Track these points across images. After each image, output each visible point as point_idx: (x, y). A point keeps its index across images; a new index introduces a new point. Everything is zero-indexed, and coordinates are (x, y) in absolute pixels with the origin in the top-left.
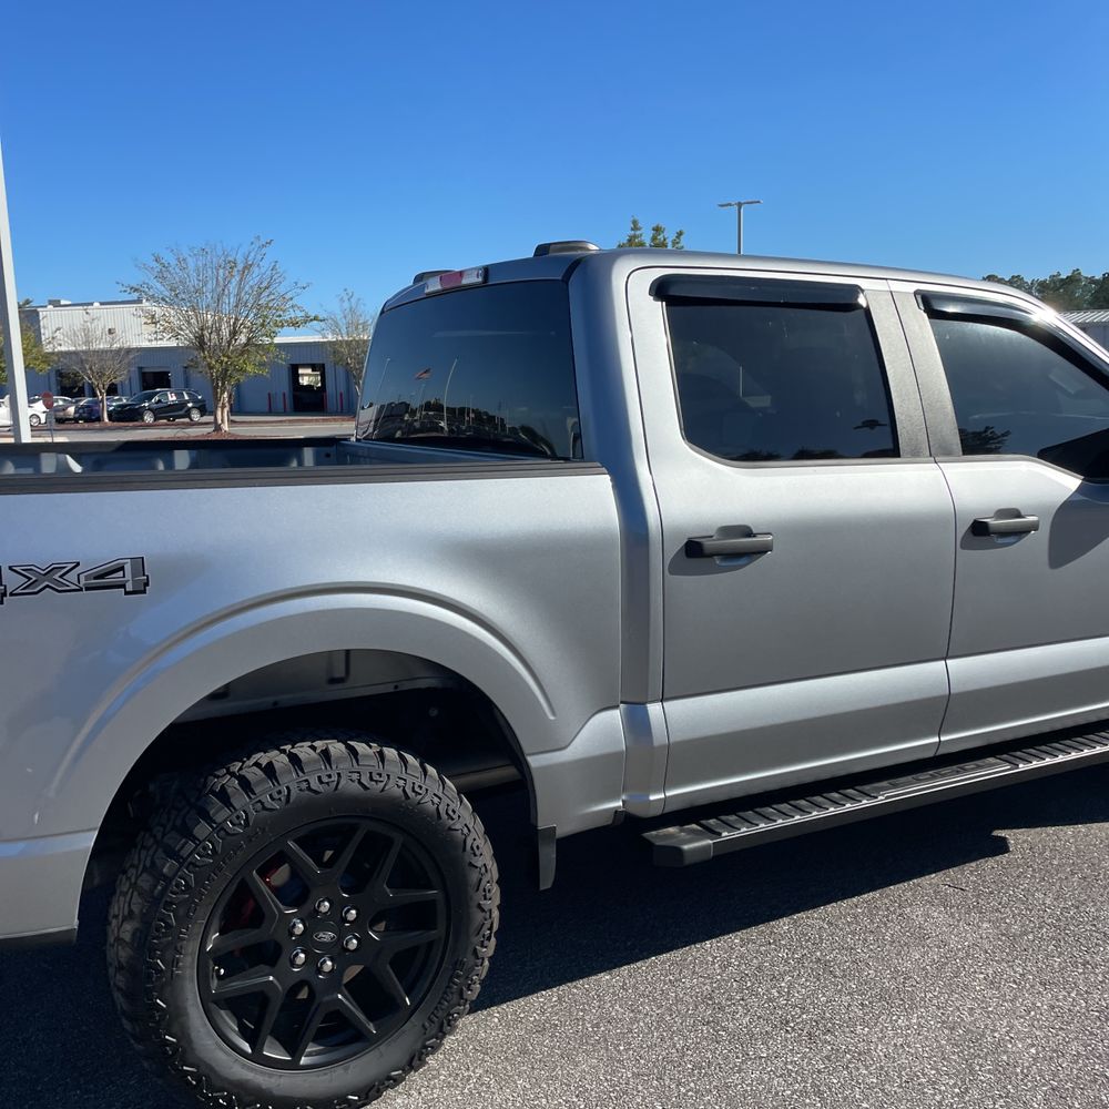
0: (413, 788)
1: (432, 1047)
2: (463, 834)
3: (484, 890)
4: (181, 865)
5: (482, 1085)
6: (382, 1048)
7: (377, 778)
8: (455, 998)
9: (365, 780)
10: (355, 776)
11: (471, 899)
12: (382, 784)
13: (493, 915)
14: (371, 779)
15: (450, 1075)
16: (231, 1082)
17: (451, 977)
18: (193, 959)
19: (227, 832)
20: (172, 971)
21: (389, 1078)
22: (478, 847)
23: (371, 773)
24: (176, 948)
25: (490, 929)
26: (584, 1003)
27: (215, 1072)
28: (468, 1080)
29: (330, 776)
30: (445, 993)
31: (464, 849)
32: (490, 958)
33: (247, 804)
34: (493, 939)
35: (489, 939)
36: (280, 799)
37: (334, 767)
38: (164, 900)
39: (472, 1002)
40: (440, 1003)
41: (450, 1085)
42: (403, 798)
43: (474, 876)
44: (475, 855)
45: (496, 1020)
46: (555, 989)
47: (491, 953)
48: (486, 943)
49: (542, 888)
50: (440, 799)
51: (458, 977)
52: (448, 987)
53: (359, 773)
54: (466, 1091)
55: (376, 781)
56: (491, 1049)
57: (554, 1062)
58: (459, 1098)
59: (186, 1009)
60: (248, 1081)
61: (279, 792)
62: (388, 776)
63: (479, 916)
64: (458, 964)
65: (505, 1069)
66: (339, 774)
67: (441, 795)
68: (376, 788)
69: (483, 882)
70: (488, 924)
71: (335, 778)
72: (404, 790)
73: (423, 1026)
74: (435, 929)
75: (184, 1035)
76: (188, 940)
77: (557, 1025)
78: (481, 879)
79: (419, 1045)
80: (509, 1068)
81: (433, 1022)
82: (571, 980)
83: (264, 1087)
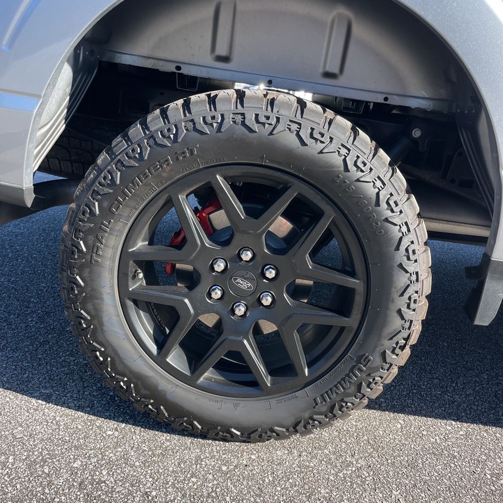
0: (356, 162)
1: (320, 422)
2: (400, 231)
3: (410, 298)
4: (112, 160)
5: (358, 477)
6: (273, 402)
7: (318, 136)
8: (353, 389)
9: (305, 134)
10: (294, 127)
11: (393, 301)
12: (323, 146)
13: (413, 328)
14: (312, 136)
15: (334, 453)
16: (131, 372)
17: (354, 367)
18: (115, 253)
19: (156, 142)
20: (92, 256)
21: (272, 431)
22: (414, 252)
23: (312, 129)
24: (97, 237)
25: (407, 339)
26: (490, 450)
27: (119, 357)
28: (348, 466)
29: (268, 118)
30: (343, 379)
31: (397, 248)
32: (400, 368)
33: (181, 121)
34: (407, 350)
35: (402, 348)
36: (212, 125)
37: (275, 110)
38: (92, 189)
39: (370, 400)
40: (336, 386)
41: (329, 462)
42: (342, 169)
43: (402, 280)
44: (409, 259)
45: (399, 426)
46: (465, 425)
47: (402, 362)
48: (398, 351)
49: (477, 322)
50: (384, 184)
51: (360, 370)
52: (348, 375)
53: (300, 124)
54: (341, 475)
55: (316, 140)
56: (383, 448)
57: (438, 490)
58: (331, 478)
59: (101, 294)
60: (147, 377)
61: (213, 118)
62: (331, 139)
63: (397, 323)
64: (362, 359)
65: (388, 473)
66: (278, 119)
67: (386, 180)
68: (314, 148)
69: (410, 291)
70: (405, 334)
71: (274, 122)
72: (345, 161)
73: (315, 400)
74: (348, 317)
75: (97, 316)
76: (110, 234)
77: (455, 457)
78: (408, 286)
79: (307, 415)
80: (391, 473)
81: (325, 401)
82: (485, 424)
83: (160, 388)
